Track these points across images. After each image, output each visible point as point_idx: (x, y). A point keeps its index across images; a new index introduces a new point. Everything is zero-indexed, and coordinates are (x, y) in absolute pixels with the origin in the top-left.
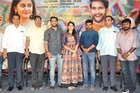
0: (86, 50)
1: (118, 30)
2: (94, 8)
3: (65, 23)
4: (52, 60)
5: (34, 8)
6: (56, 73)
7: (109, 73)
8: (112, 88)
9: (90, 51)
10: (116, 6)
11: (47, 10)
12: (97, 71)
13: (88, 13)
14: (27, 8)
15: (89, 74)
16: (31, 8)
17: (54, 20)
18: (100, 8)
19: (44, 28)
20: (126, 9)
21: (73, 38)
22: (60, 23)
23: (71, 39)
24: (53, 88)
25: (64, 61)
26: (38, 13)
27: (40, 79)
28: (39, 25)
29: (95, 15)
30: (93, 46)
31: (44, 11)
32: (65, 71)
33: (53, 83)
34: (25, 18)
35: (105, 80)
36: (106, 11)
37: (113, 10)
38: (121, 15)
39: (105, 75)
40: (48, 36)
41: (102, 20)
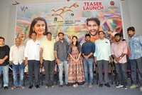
1: (108, 41)
2: (90, 26)
3: (69, 37)
4: (60, 65)
5: (46, 27)
6: (64, 74)
7: (103, 74)
8: (106, 85)
9: (90, 58)
10: (105, 24)
11: (56, 28)
12: (94, 72)
13: (86, 30)
14: (41, 27)
15: (89, 75)
16: (44, 27)
17: (61, 35)
18: (94, 25)
19: (54, 41)
20: (113, 26)
21: (76, 48)
22: (65, 37)
23: (75, 49)
24: (62, 86)
25: (70, 66)
26: (49, 30)
27: (52, 79)
28: (50, 39)
29: (91, 31)
30: (91, 54)
31: (54, 29)
32: (71, 73)
33: (61, 82)
34: (40, 35)
37: (103, 27)
38: (109, 31)
39: (100, 75)
40: (57, 47)
41: (96, 34)
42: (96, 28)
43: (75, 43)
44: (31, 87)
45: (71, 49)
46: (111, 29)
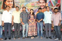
0: (39, 21)
2: (41, 3)
5: (14, 3)
7: (48, 31)
8: (49, 37)
10: (50, 2)
11: (20, 3)
13: (38, 5)
14: (10, 3)
16: (12, 3)
18: (43, 3)
20: (54, 3)
21: (33, 16)
24: (24, 38)
25: (29, 26)
29: (41, 6)
30: (42, 19)
31: (18, 4)
33: (24, 36)
35: (47, 34)
36: (46, 4)
37: (49, 4)
38: (52, 6)
40: (22, 15)
41: (44, 8)
42: (44, 4)
43: (32, 13)
44: (6, 39)
45: (30, 17)
46: (53, 5)
